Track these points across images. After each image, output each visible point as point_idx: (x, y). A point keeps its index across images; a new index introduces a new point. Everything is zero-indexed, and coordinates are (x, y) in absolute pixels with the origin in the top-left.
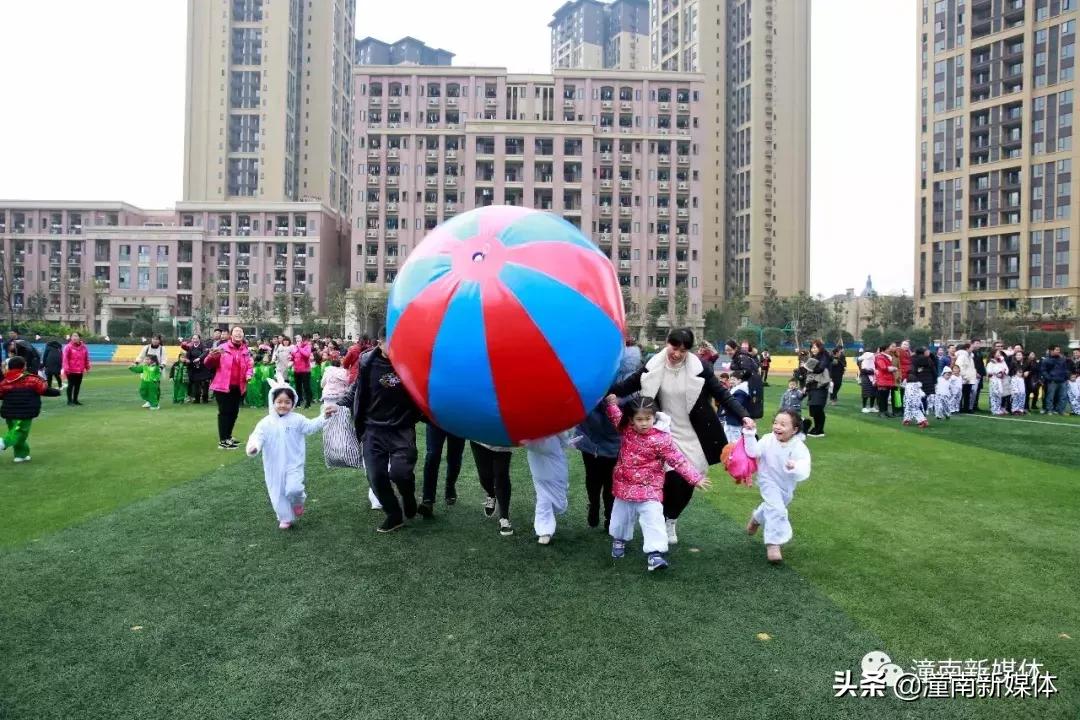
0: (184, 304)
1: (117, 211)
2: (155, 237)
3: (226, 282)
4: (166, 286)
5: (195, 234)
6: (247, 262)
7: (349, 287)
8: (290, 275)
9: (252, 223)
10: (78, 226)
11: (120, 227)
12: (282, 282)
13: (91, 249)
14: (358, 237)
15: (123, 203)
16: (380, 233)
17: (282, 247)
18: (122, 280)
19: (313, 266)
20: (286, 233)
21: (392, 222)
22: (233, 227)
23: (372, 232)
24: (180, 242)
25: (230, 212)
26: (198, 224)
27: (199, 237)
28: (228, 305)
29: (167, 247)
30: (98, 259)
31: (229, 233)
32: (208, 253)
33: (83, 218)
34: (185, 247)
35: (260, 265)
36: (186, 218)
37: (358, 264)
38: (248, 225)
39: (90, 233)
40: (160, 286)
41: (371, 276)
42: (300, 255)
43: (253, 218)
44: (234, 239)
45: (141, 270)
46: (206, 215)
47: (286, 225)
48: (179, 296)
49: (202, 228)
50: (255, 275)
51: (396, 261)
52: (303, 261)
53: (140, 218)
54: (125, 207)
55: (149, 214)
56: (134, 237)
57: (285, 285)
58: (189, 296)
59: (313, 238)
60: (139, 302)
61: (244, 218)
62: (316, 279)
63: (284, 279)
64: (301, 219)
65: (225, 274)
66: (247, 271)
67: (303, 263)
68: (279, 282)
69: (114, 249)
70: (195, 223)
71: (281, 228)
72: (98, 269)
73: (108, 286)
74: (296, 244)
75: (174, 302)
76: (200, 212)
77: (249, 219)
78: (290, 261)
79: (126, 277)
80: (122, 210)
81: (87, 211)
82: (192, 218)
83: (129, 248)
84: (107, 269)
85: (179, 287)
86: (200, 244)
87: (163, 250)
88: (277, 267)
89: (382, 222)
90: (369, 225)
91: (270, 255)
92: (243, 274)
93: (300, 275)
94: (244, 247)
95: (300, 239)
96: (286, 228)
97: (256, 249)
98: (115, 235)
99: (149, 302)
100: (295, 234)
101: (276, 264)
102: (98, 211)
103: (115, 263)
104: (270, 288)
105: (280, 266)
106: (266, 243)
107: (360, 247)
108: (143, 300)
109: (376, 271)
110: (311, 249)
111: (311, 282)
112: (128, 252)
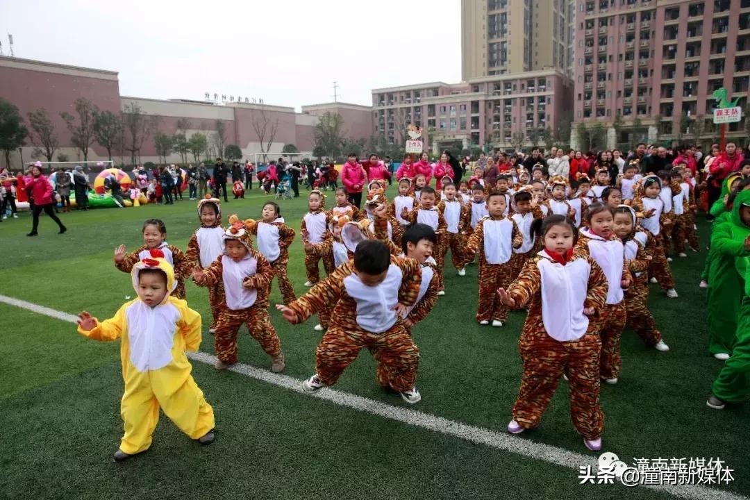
0: (475, 138)
1: (438, 88)
2: (458, 100)
3: (498, 123)
4: (465, 128)
5: (480, 97)
6: (510, 110)
7: (573, 121)
8: (535, 117)
9: (512, 86)
10: (418, 98)
11: (439, 97)
12: (531, 121)
13: (426, 111)
14: (579, 89)
15: (440, 82)
16: (594, 85)
17: (531, 99)
18: (442, 126)
19: (550, 110)
20: (533, 91)
21: (602, 76)
22: (502, 90)
23: (588, 85)
24: (472, 102)
25: (499, 81)
26: (482, 91)
27: (483, 98)
28: (499, 137)
29: (465, 106)
30: (429, 116)
31: (499, 94)
32: (488, 106)
33: (421, 93)
34: (475, 105)
35: (517, 111)
36: (475, 87)
37: (578, 106)
38: (510, 88)
39: (425, 101)
40: (462, 128)
41: (587, 113)
42: (541, 104)
43: (513, 83)
44: (502, 97)
45: (452, 120)
46: (486, 85)
47: (533, 86)
48: (472, 133)
49: (483, 93)
50: (515, 118)
51: (604, 103)
52: (544, 107)
53: (450, 90)
54: (442, 85)
55: (454, 87)
56: (448, 101)
57: (532, 123)
58: (478, 133)
59: (550, 93)
60: (452, 138)
61: (508, 84)
62: (552, 117)
63: (532, 119)
64: (542, 81)
65: (497, 119)
66: (510, 116)
67: (544, 109)
68: (528, 121)
69: (437, 108)
70: (480, 90)
71: (530, 88)
72: (429, 121)
73: (435, 130)
74: (539, 97)
75: (469, 137)
76: (483, 83)
77: (510, 84)
78: (536, 107)
79: (444, 124)
80: (440, 87)
81: (423, 89)
82: (478, 87)
83: (445, 108)
84: (434, 120)
85: (472, 128)
86: (484, 102)
87: (463, 107)
88: (528, 112)
89: (595, 77)
90: (586, 81)
91: (524, 105)
92: (507, 117)
93: (542, 116)
94: (508, 102)
95: (542, 94)
96: (533, 88)
97: (515, 102)
98: (437, 101)
99: (458, 137)
100: (538, 91)
101: (527, 110)
102: (428, 89)
103: (439, 117)
104: (524, 124)
105: (530, 111)
106: (521, 98)
107: (580, 95)
108: (454, 137)
109: (591, 110)
110: (549, 99)
111: (548, 120)
112: (445, 110)
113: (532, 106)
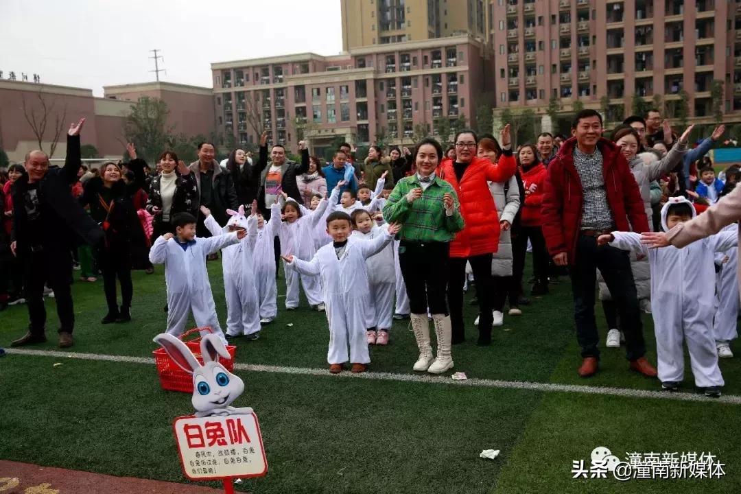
0: (362, 132)
1: (308, 61)
2: (337, 79)
3: (394, 111)
4: (348, 119)
5: (368, 74)
6: (410, 92)
7: (495, 106)
8: (444, 101)
9: (412, 59)
10: (280, 76)
11: (310, 74)
12: (439, 107)
13: (291, 94)
14: (501, 62)
15: (312, 54)
16: (520, 56)
17: (437, 77)
18: (315, 116)
19: (464, 92)
20: (440, 65)
21: (530, 45)
22: (397, 65)
23: (513, 56)
24: (357, 82)
25: (393, 52)
26: (369, 66)
27: (371, 76)
28: (396, 130)
29: (347, 87)
30: (297, 101)
31: (394, 70)
32: (378, 86)
33: (284, 69)
34: (361, 86)
35: (418, 94)
36: (360, 60)
37: (502, 87)
38: (408, 61)
39: (291, 81)
40: (344, 119)
41: (513, 96)
42: (452, 83)
43: (412, 55)
44: (398, 74)
45: (329, 107)
46: (375, 56)
47: (440, 58)
48: (359, 125)
49: (372, 69)
50: (417, 104)
51: (535, 81)
52: (455, 87)
53: (323, 64)
54: (314, 58)
55: (336, 59)
56: (323, 81)
57: (441, 110)
58: (367, 125)
59: (462, 68)
60: (330, 133)
61: (405, 56)
62: (467, 102)
63: (441, 105)
64: (451, 52)
65: (393, 105)
66: (409, 101)
67: (456, 89)
68: (436, 108)
69: (308, 91)
70: (367, 64)
71: (435, 62)
72: (297, 109)
73: (305, 122)
74: (448, 74)
75: (355, 131)
76: (370, 55)
77: (408, 56)
78: (444, 88)
79: (319, 114)
80: (312, 60)
81: (286, 63)
82: (364, 62)
83: (318, 90)
84: (304, 108)
85: (358, 118)
86: (373, 81)
87: (344, 89)
88: (434, 95)
89: (520, 47)
90: (510, 51)
91: (428, 85)
92: (407, 103)
93: (453, 100)
94: (406, 81)
95: (452, 69)
96: (440, 61)
97: (416, 81)
98: (306, 80)
99: (339, 132)
100: (447, 65)
101: (433, 92)
102: (294, 63)
103: (312, 103)
104: (429, 112)
105: (437, 94)
106: (424, 75)
107: (503, 71)
108: (333, 131)
109: (518, 91)
110: (462, 77)
111: (462, 105)
112: (319, 93)
113: (440, 87)
